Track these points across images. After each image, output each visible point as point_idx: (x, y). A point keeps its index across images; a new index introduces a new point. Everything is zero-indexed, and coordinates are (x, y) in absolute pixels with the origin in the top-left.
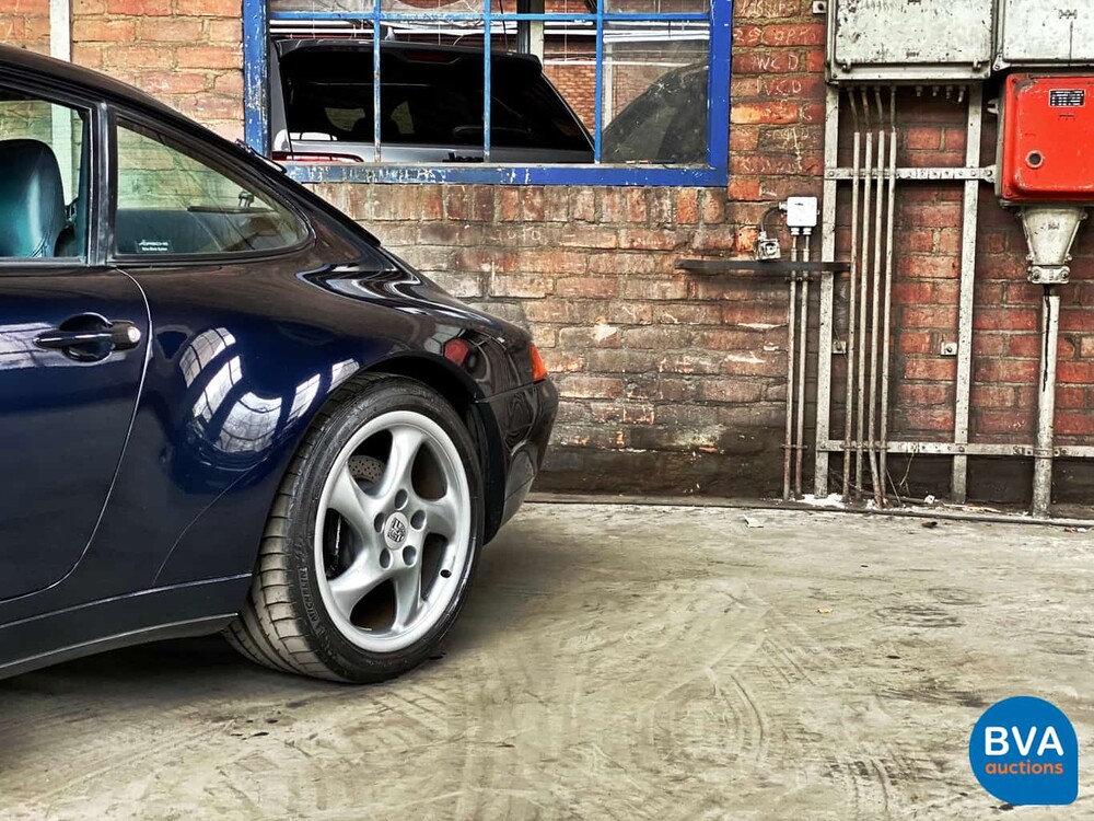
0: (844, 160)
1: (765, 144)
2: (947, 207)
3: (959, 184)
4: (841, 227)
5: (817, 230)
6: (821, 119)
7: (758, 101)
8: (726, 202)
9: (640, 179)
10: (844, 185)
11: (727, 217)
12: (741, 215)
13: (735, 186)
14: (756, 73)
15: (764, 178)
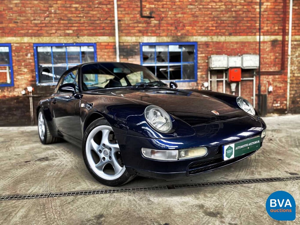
0: (211, 78)
1: (202, 77)
2: (221, 83)
3: (222, 81)
4: (211, 86)
5: (208, 87)
6: (208, 74)
7: (200, 72)
8: (197, 84)
9: (187, 81)
10: (211, 81)
11: (197, 86)
12: (199, 85)
13: (198, 82)
14: (200, 69)
15: (202, 81)
